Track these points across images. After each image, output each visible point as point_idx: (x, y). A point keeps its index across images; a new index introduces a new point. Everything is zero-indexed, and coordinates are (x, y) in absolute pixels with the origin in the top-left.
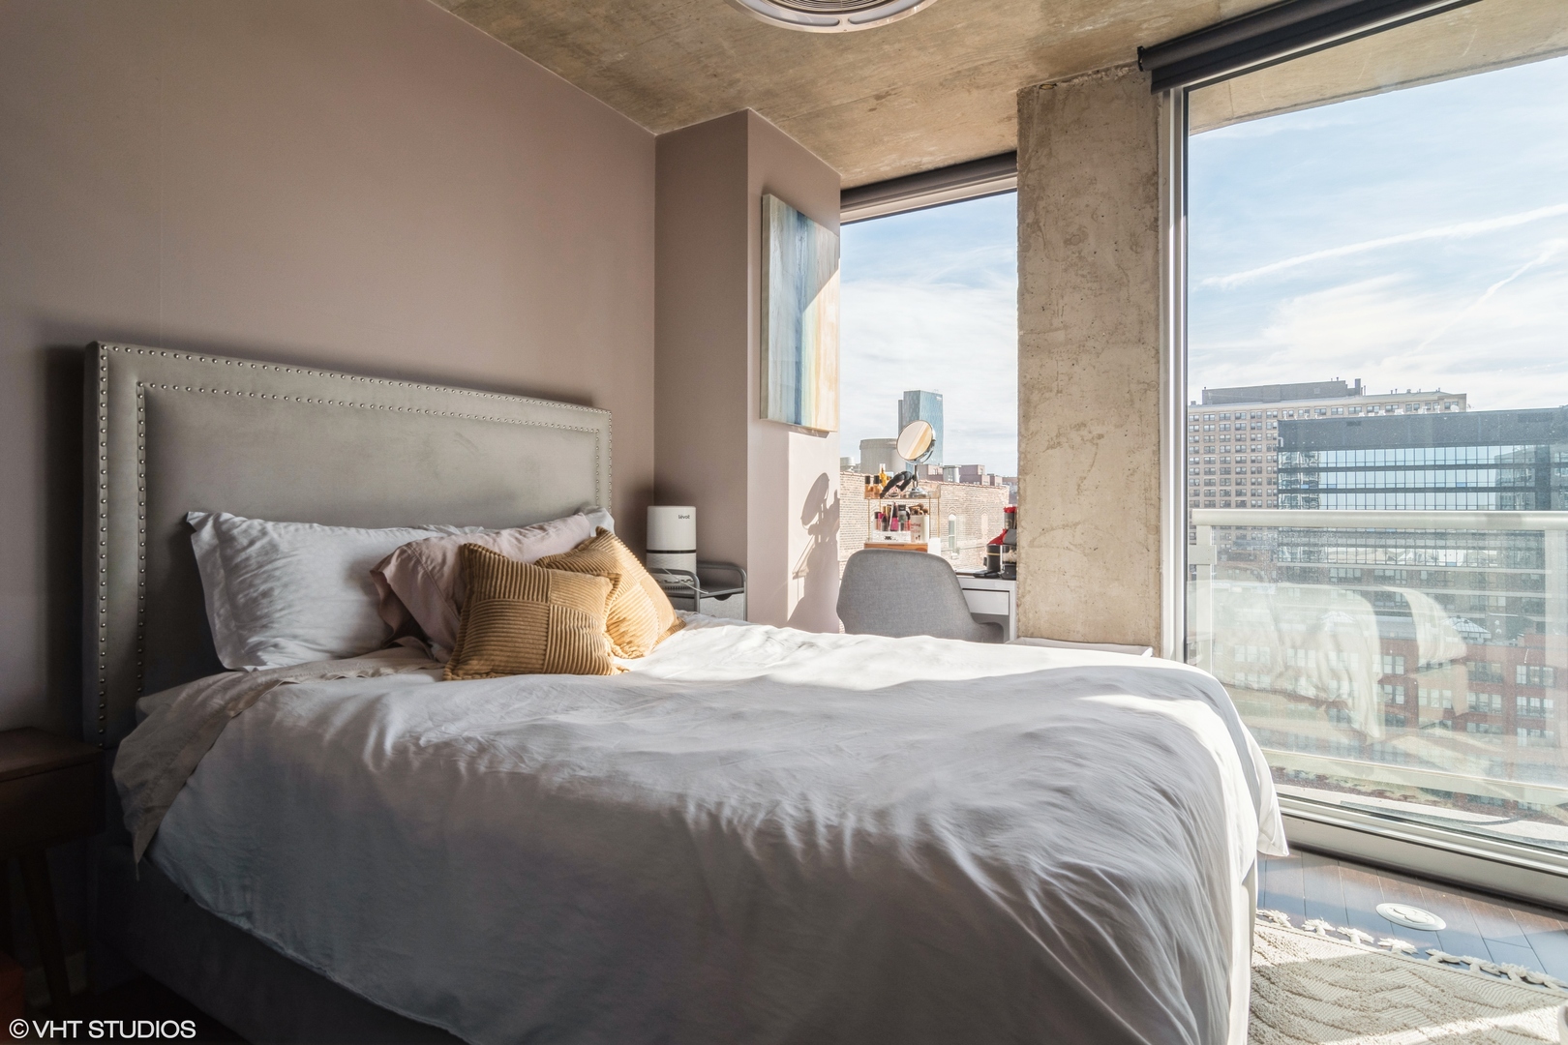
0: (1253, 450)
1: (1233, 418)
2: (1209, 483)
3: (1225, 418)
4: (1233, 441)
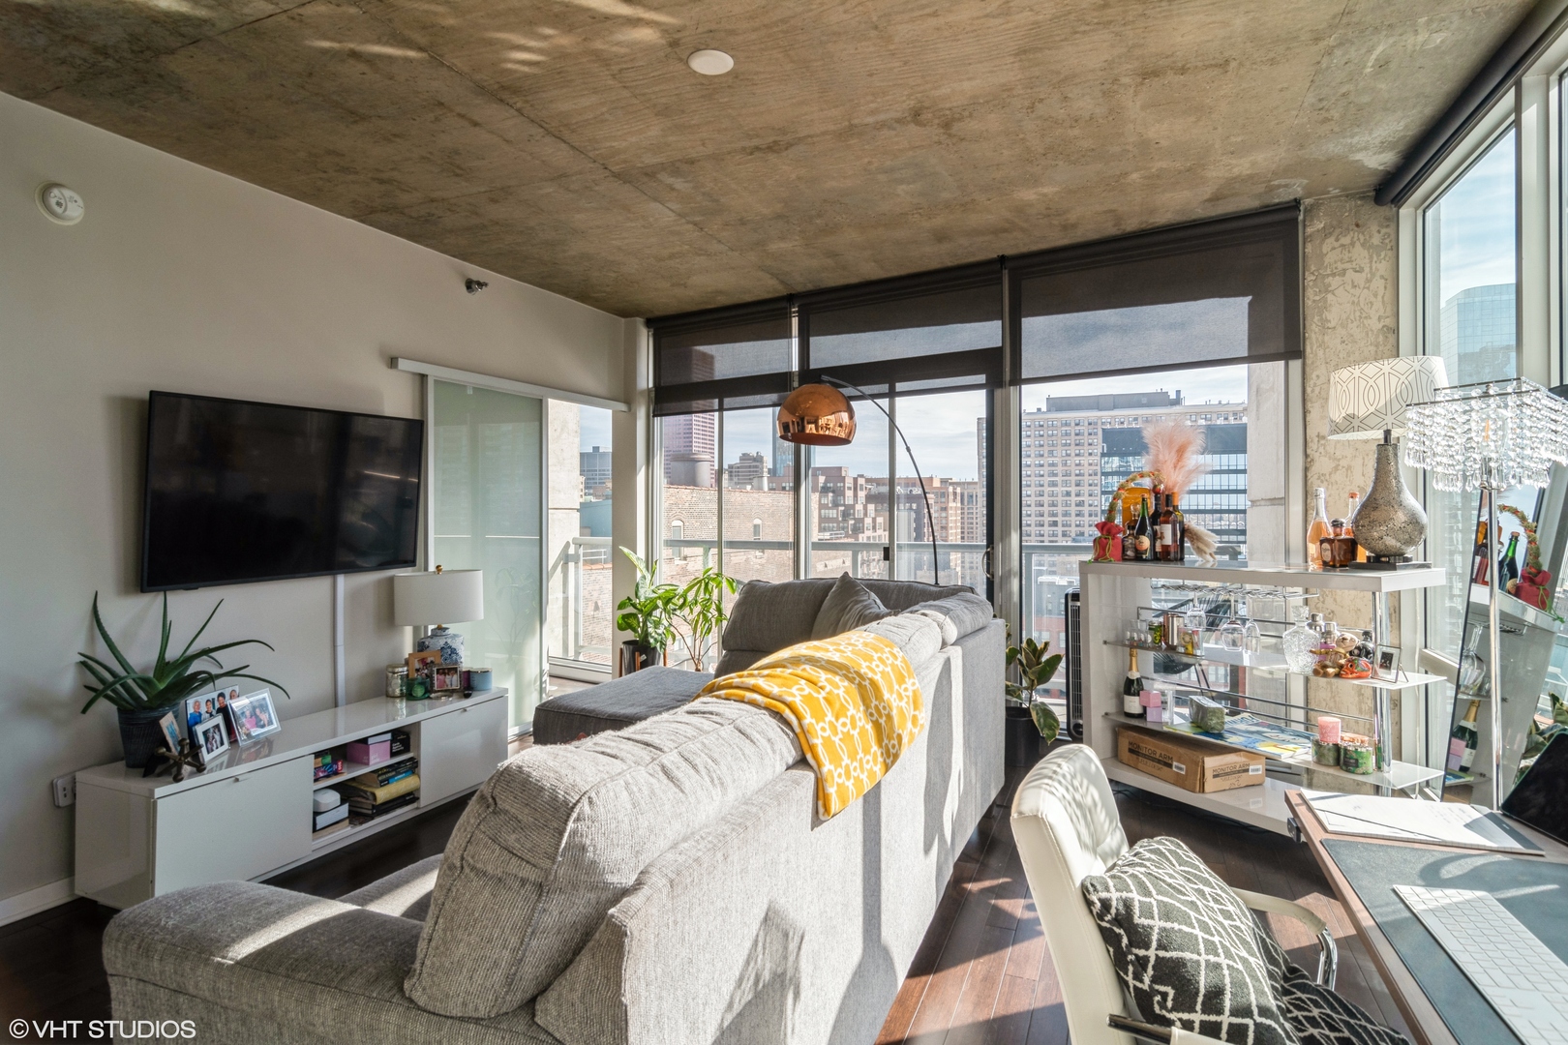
0: (1090, 454)
1: (1073, 424)
2: (1054, 484)
3: (1066, 425)
4: (1073, 446)
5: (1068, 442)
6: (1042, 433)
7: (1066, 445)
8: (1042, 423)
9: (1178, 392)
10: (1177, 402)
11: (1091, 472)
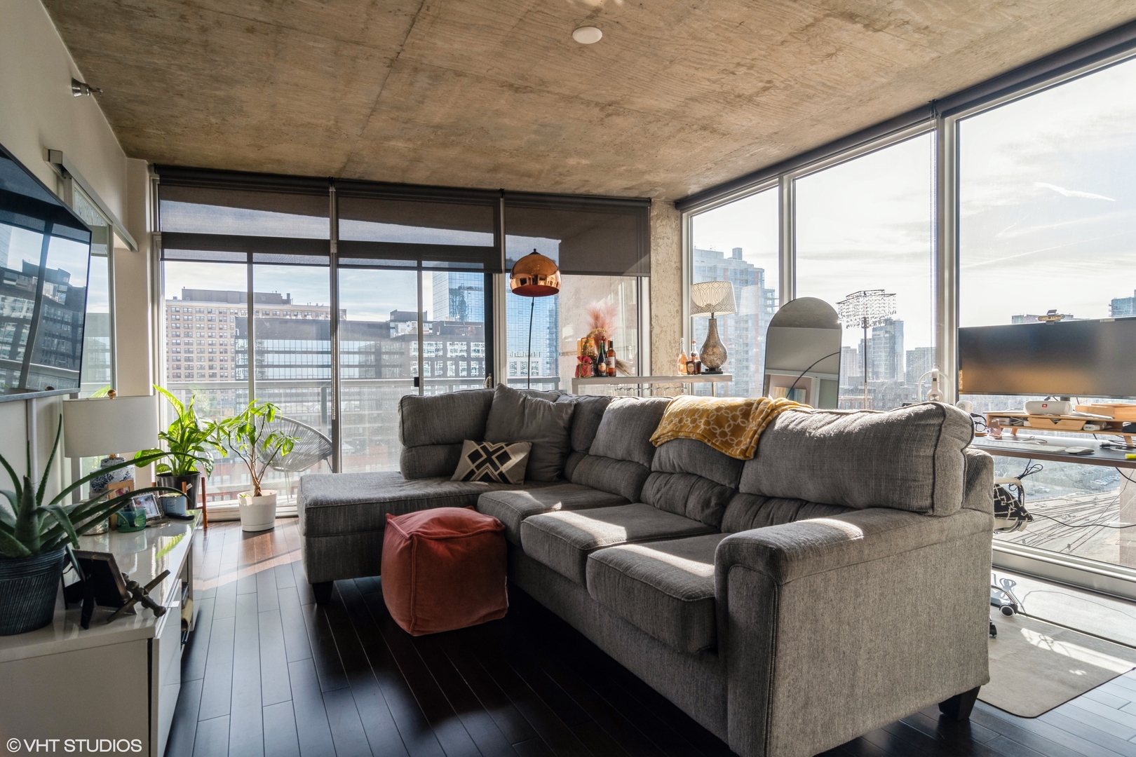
0: (221, 337)
1: (206, 312)
2: (188, 359)
3: (200, 312)
4: (206, 329)
5: (202, 325)
6: (178, 317)
7: (199, 328)
8: (178, 309)
9: (288, 295)
10: (288, 301)
11: (221, 350)
